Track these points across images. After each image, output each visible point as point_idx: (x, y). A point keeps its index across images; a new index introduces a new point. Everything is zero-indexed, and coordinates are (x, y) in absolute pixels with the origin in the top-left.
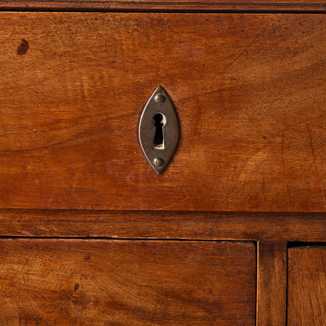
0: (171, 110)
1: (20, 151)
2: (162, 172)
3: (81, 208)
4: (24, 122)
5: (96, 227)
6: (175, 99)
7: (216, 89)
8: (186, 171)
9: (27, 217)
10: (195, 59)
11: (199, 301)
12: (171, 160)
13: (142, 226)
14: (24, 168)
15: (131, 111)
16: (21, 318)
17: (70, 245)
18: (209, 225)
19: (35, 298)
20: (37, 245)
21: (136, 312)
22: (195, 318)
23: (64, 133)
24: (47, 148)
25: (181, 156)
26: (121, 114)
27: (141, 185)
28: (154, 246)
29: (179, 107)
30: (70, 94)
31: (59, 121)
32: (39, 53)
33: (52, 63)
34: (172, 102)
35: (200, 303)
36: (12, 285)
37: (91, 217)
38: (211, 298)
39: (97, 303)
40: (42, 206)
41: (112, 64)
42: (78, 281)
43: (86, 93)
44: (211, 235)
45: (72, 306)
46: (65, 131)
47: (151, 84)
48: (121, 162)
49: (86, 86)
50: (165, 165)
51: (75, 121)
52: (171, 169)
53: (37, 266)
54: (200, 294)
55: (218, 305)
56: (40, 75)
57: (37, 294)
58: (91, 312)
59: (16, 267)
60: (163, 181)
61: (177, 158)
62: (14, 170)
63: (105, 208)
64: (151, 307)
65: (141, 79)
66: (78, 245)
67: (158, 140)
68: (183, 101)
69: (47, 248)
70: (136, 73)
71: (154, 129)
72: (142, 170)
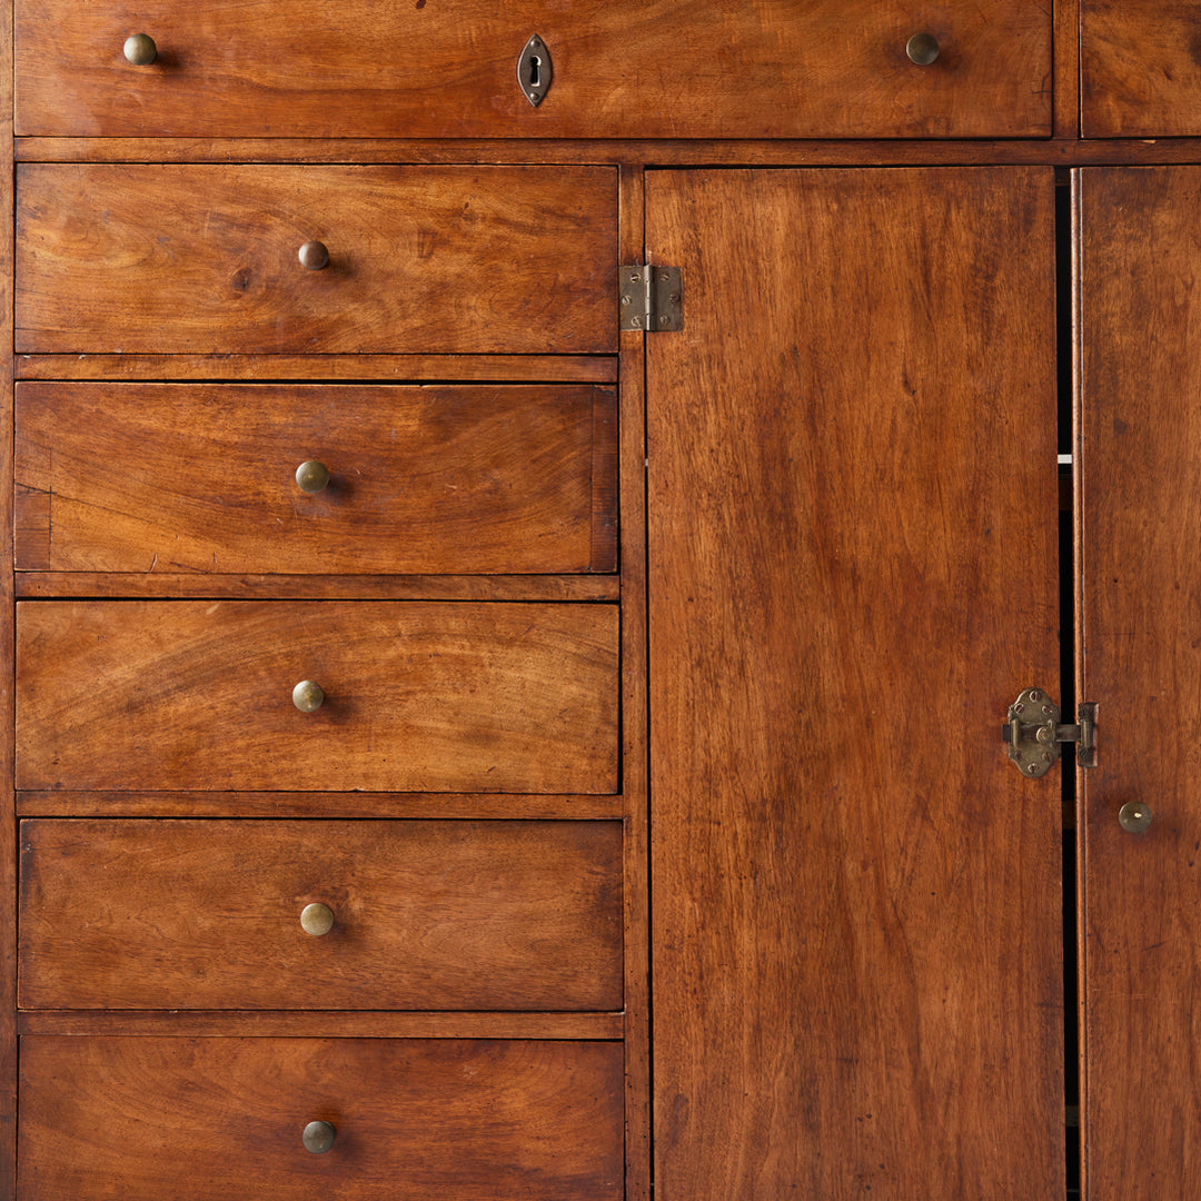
0: (545, 55)
1: (418, 90)
2: (538, 105)
3: (470, 136)
4: (422, 65)
5: (483, 154)
6: (548, 44)
7: (582, 35)
8: (558, 104)
9: (424, 146)
10: (565, 11)
11: (570, 216)
12: (545, 95)
13: (522, 153)
14: (422, 103)
15: (511, 55)
16: (419, 233)
17: (461, 170)
18: (578, 152)
19: (432, 215)
20: (433, 170)
21: (519, 227)
22: (567, 231)
23: (456, 74)
24: (440, 87)
25: (554, 92)
26: (503, 57)
27: (520, 116)
28: (532, 171)
29: (552, 51)
30: (460, 41)
31: (451, 64)
32: (434, 7)
33: (446, 15)
34: (546, 48)
35: (573, 219)
36: (412, 204)
37: (480, 145)
38: (581, 214)
39: (484, 219)
40: (437, 135)
41: (495, 16)
42: (467, 200)
43: (474, 40)
44: (580, 159)
45: (463, 222)
46: (456, 72)
47: (528, 32)
48: (503, 98)
49: (474, 34)
50: (540, 99)
51: (465, 64)
52: (545, 103)
53: (433, 188)
54: (571, 210)
55: (586, 220)
56: (435, 25)
57: (435, 213)
58: (480, 227)
59: (415, 189)
60: (537, 113)
61: (550, 93)
62: (413, 106)
63: (490, 136)
64: (530, 222)
65: (520, 28)
66: (467, 170)
67: (534, 79)
68: (554, 46)
69: (441, 173)
70: (515, 23)
71: (531, 69)
72: (521, 104)
